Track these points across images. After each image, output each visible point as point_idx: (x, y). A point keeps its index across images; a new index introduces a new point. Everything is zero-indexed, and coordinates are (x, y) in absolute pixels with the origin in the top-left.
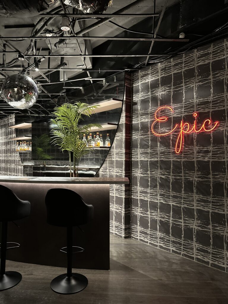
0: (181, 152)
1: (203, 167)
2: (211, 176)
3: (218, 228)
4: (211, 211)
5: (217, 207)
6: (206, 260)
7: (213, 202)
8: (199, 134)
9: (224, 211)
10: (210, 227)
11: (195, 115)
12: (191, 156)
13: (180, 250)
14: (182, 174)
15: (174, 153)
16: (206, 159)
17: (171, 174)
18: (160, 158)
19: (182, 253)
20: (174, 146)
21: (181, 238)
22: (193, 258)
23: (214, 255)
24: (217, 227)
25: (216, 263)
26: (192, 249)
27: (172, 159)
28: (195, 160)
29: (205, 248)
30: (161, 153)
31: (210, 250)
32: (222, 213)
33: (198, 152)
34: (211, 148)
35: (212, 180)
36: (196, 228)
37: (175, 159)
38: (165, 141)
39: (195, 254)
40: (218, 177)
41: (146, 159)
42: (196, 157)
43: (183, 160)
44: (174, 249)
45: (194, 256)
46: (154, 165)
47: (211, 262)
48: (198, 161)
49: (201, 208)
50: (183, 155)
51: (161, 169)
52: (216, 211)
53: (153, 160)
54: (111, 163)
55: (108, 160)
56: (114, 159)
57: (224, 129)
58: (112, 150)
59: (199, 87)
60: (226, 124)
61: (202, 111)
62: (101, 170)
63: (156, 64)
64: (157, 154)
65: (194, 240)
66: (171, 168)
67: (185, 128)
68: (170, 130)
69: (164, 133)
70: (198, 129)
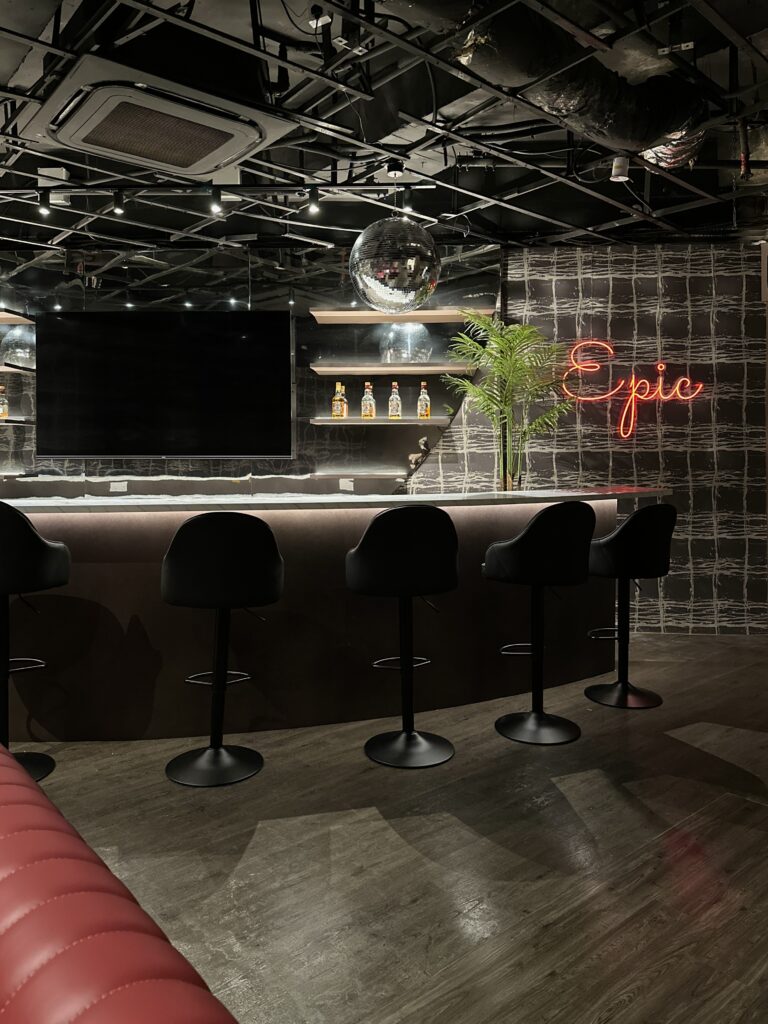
0: (632, 435)
1: (675, 462)
2: (689, 478)
3: (703, 566)
4: (690, 538)
5: (701, 530)
6: (683, 624)
7: (694, 523)
8: (666, 404)
9: (712, 535)
10: (690, 565)
11: (661, 367)
12: (652, 442)
13: (633, 621)
14: (635, 477)
15: (617, 436)
16: (681, 449)
17: (610, 478)
18: (583, 447)
19: (637, 625)
20: (616, 422)
22: (659, 629)
23: (698, 613)
24: (701, 563)
25: (701, 625)
26: (657, 613)
27: (611, 447)
28: (659, 450)
29: (681, 605)
30: (585, 437)
31: (690, 606)
32: (710, 538)
33: (665, 436)
34: (688, 430)
35: (691, 484)
37: (617, 449)
38: (592, 414)
39: (663, 621)
40: (702, 478)
41: (548, 450)
42: (661, 446)
43: (635, 450)
45: (661, 625)
46: (566, 461)
47: (691, 625)
48: (666, 452)
50: (634, 442)
51: (585, 468)
52: (700, 537)
53: (564, 450)
54: (453, 460)
55: (441, 452)
56: (465, 447)
57: (712, 397)
58: (454, 428)
59: (666, 317)
60: (715, 389)
61: (672, 361)
62: (414, 478)
63: (570, 245)
64: (575, 438)
65: (661, 594)
66: (608, 466)
67: (640, 390)
68: (605, 391)
69: (592, 395)
70: (666, 394)
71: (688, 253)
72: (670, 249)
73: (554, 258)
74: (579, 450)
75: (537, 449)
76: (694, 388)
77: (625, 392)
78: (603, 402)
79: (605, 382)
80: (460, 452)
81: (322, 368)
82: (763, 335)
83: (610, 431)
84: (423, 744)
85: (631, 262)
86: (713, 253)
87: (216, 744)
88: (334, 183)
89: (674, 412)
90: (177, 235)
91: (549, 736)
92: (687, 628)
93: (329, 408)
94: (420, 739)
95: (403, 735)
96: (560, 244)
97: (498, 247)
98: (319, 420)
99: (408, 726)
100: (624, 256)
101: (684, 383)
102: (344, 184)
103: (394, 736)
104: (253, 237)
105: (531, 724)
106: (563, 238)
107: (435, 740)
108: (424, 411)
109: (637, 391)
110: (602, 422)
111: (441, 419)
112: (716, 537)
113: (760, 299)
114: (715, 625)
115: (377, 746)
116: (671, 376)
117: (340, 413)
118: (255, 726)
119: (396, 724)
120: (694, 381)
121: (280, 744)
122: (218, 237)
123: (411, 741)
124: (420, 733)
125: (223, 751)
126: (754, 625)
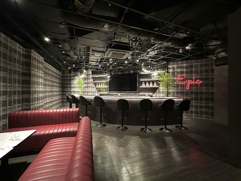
0: (188, 89)
1: (196, 93)
2: (199, 96)
4: (199, 105)
6: (197, 118)
7: (200, 103)
8: (195, 84)
10: (199, 109)
11: (194, 78)
13: (188, 117)
14: (189, 95)
15: (186, 89)
16: (197, 91)
17: (185, 95)
19: (189, 118)
20: (186, 87)
21: (188, 113)
22: (193, 119)
23: (200, 117)
24: (201, 109)
25: (201, 119)
26: (193, 116)
27: (185, 91)
28: (193, 91)
29: (197, 115)
30: (181, 89)
31: (199, 115)
32: (203, 105)
33: (195, 89)
34: (199, 88)
35: (199, 97)
36: (194, 110)
37: (186, 91)
38: (182, 86)
39: (194, 117)
40: (201, 96)
41: (174, 91)
43: (189, 91)
44: (186, 117)
45: (193, 118)
46: (178, 93)
47: (199, 119)
48: (195, 91)
49: (196, 104)
50: (189, 90)
51: (181, 94)
52: (201, 105)
53: (177, 91)
54: (159, 92)
55: (158, 91)
56: (161, 91)
57: (204, 83)
58: (160, 88)
59: (195, 70)
60: (204, 81)
61: (196, 77)
62: (154, 95)
63: (178, 61)
64: (179, 89)
65: (193, 113)
66: (184, 93)
67: (190, 82)
68: (184, 82)
69: (182, 83)
70: (195, 82)
71: (199, 61)
72: (195, 60)
73: (175, 63)
74: (180, 91)
75: (173, 91)
76: (200, 82)
77: (187, 83)
78: (184, 84)
79: (184, 81)
80: (160, 91)
81: (141, 80)
82: (214, 72)
83: (185, 88)
84: (148, 130)
85: (188, 63)
86: (204, 60)
87: (122, 126)
88: (141, 57)
89: (196, 85)
90: (124, 65)
91: (167, 131)
92: (198, 119)
93: (142, 85)
94: (147, 129)
95: (145, 129)
96: (176, 61)
97: (166, 62)
98: (141, 87)
99: (146, 127)
100: (187, 62)
101: (198, 81)
102: (142, 57)
103: (144, 128)
104: (133, 64)
105: (164, 129)
106: (177, 60)
107: (149, 129)
108: (155, 85)
109: (189, 82)
110: (184, 87)
111: (158, 86)
112: (204, 105)
113: (213, 67)
114: (204, 119)
115: (142, 129)
116: (196, 79)
117: (143, 86)
118: (128, 125)
119: (144, 127)
120: (200, 80)
121: (130, 127)
122: (129, 65)
123: (146, 129)
124: (148, 128)
125: (123, 127)
126: (211, 119)
